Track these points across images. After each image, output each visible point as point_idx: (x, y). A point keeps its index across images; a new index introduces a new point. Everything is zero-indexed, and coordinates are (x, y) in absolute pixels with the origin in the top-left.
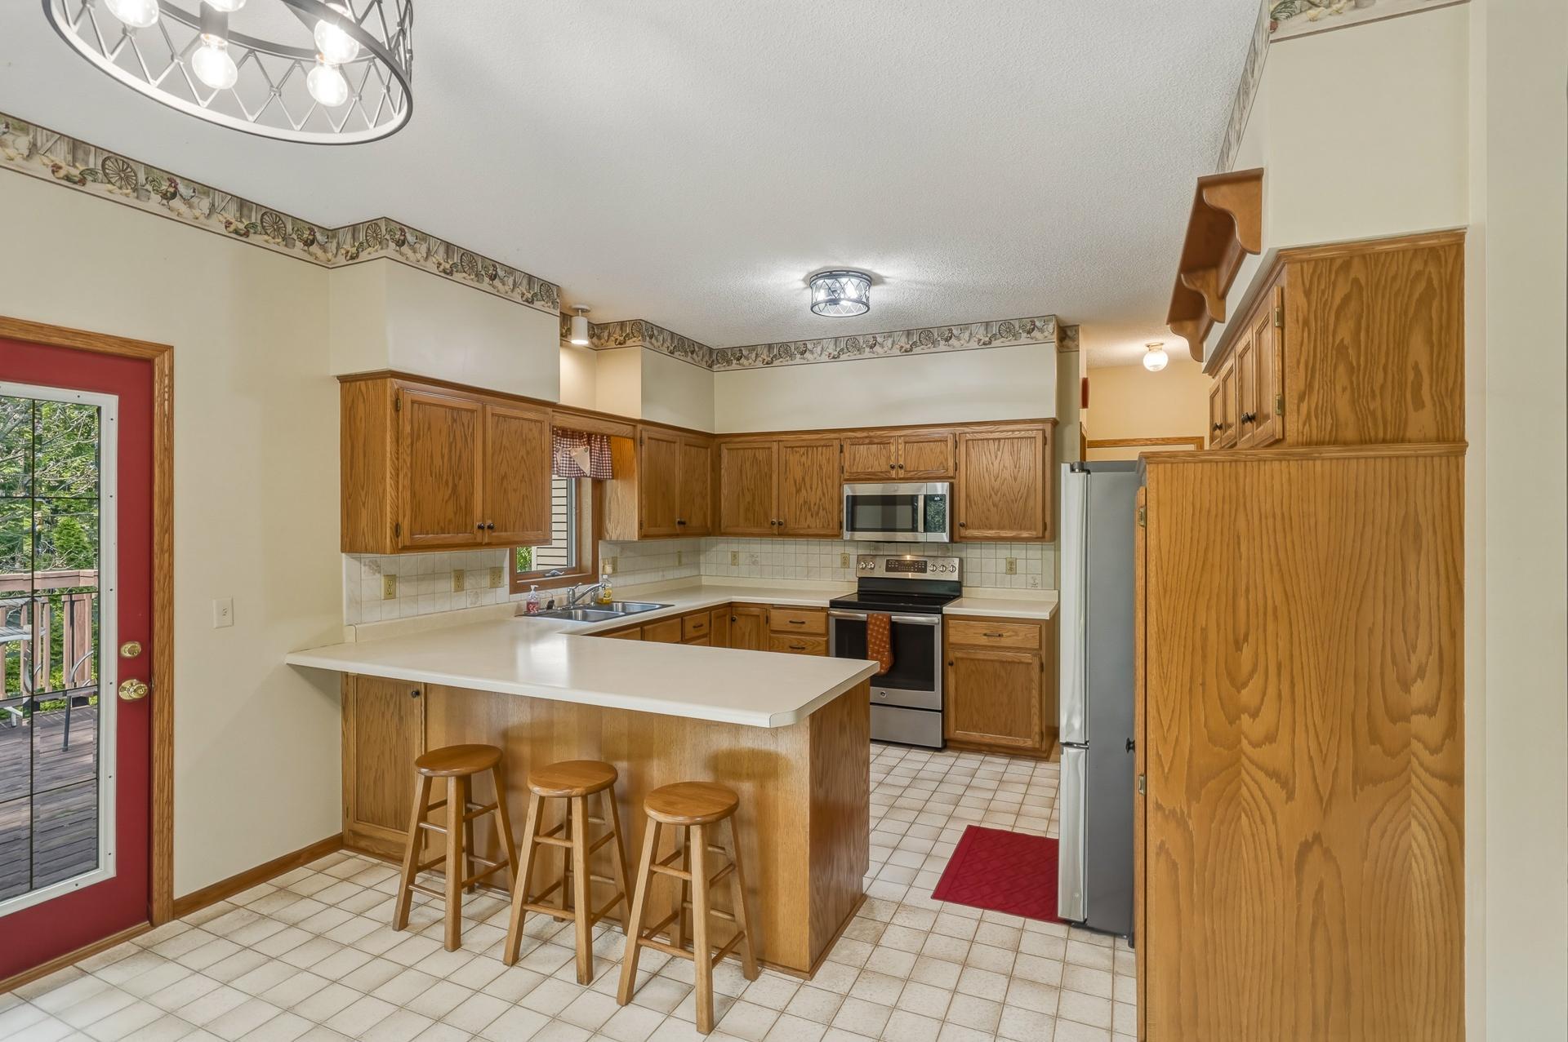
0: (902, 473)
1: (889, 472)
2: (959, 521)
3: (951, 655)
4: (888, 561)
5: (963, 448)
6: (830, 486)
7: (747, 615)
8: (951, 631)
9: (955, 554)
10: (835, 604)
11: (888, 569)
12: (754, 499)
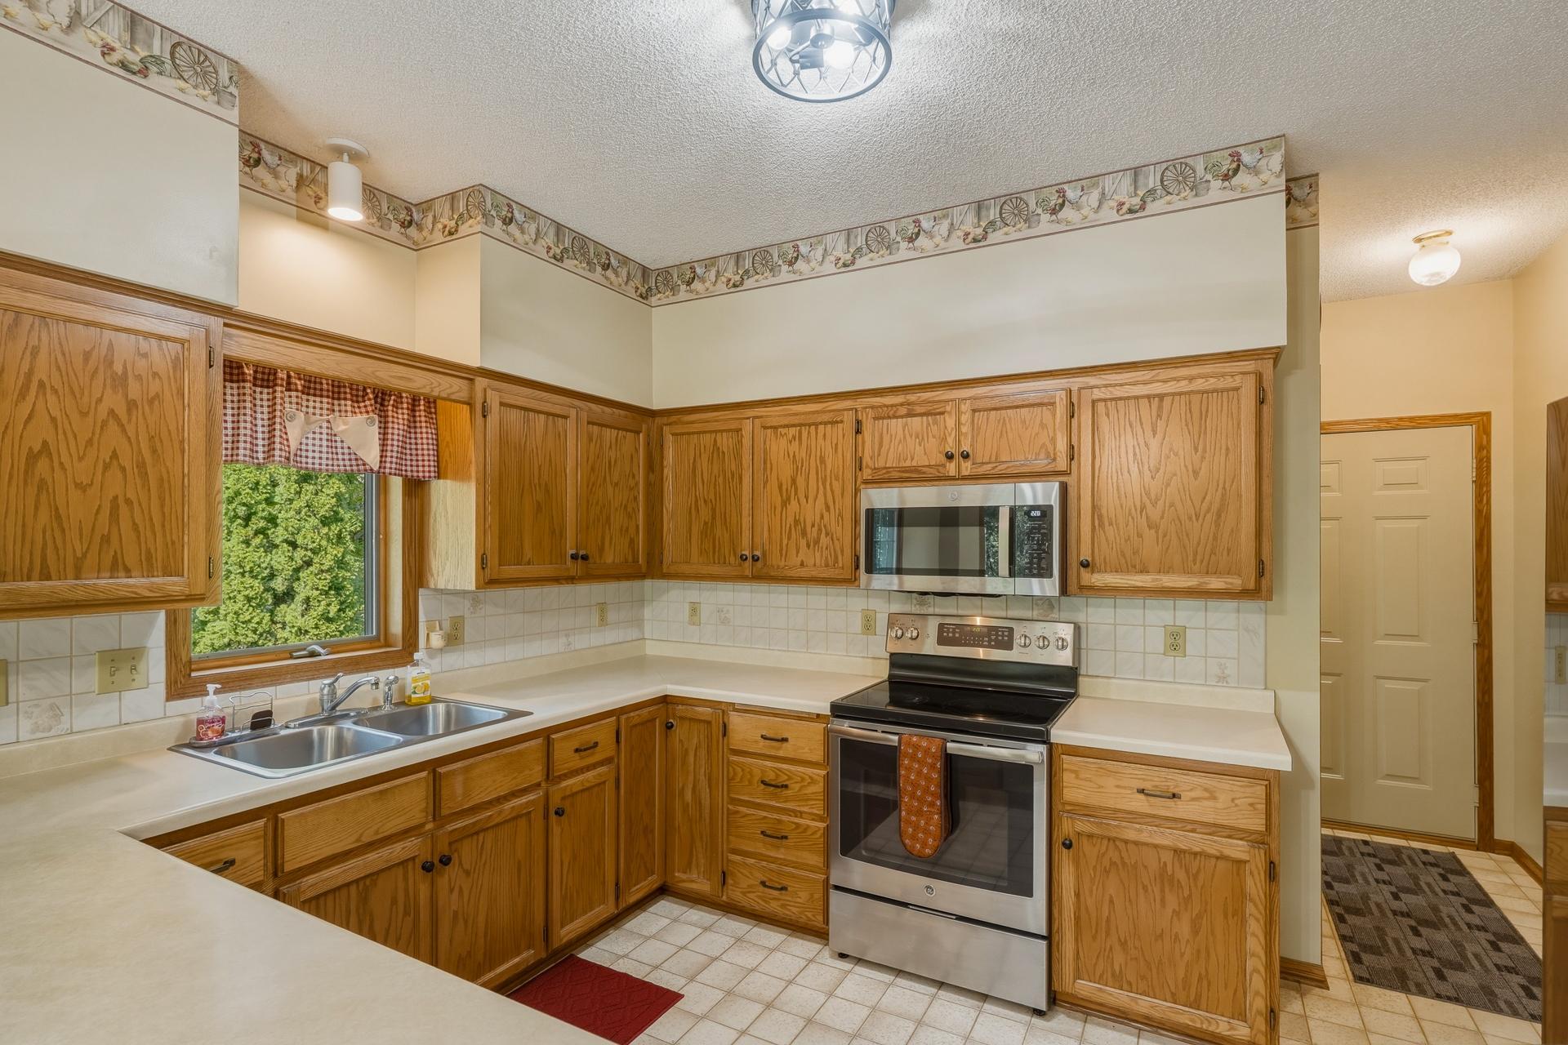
0: (967, 468)
1: (944, 466)
2: (1078, 555)
3: (1067, 827)
4: (941, 626)
5: (1086, 416)
6: (838, 492)
7: (691, 720)
8: (1068, 778)
9: (1064, 615)
10: (840, 710)
11: (942, 640)
12: (714, 518)
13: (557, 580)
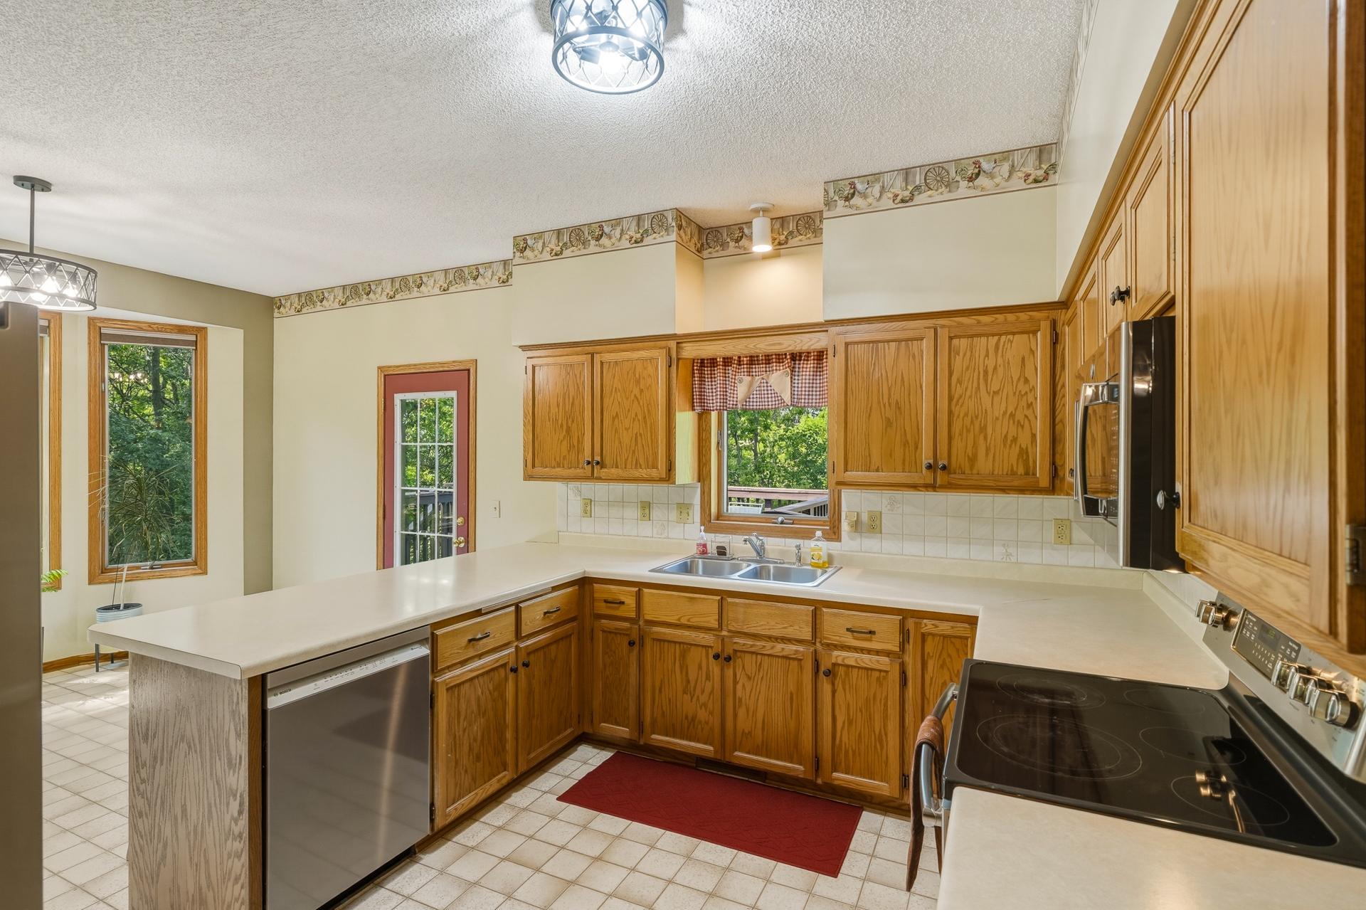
13: (914, 487)
